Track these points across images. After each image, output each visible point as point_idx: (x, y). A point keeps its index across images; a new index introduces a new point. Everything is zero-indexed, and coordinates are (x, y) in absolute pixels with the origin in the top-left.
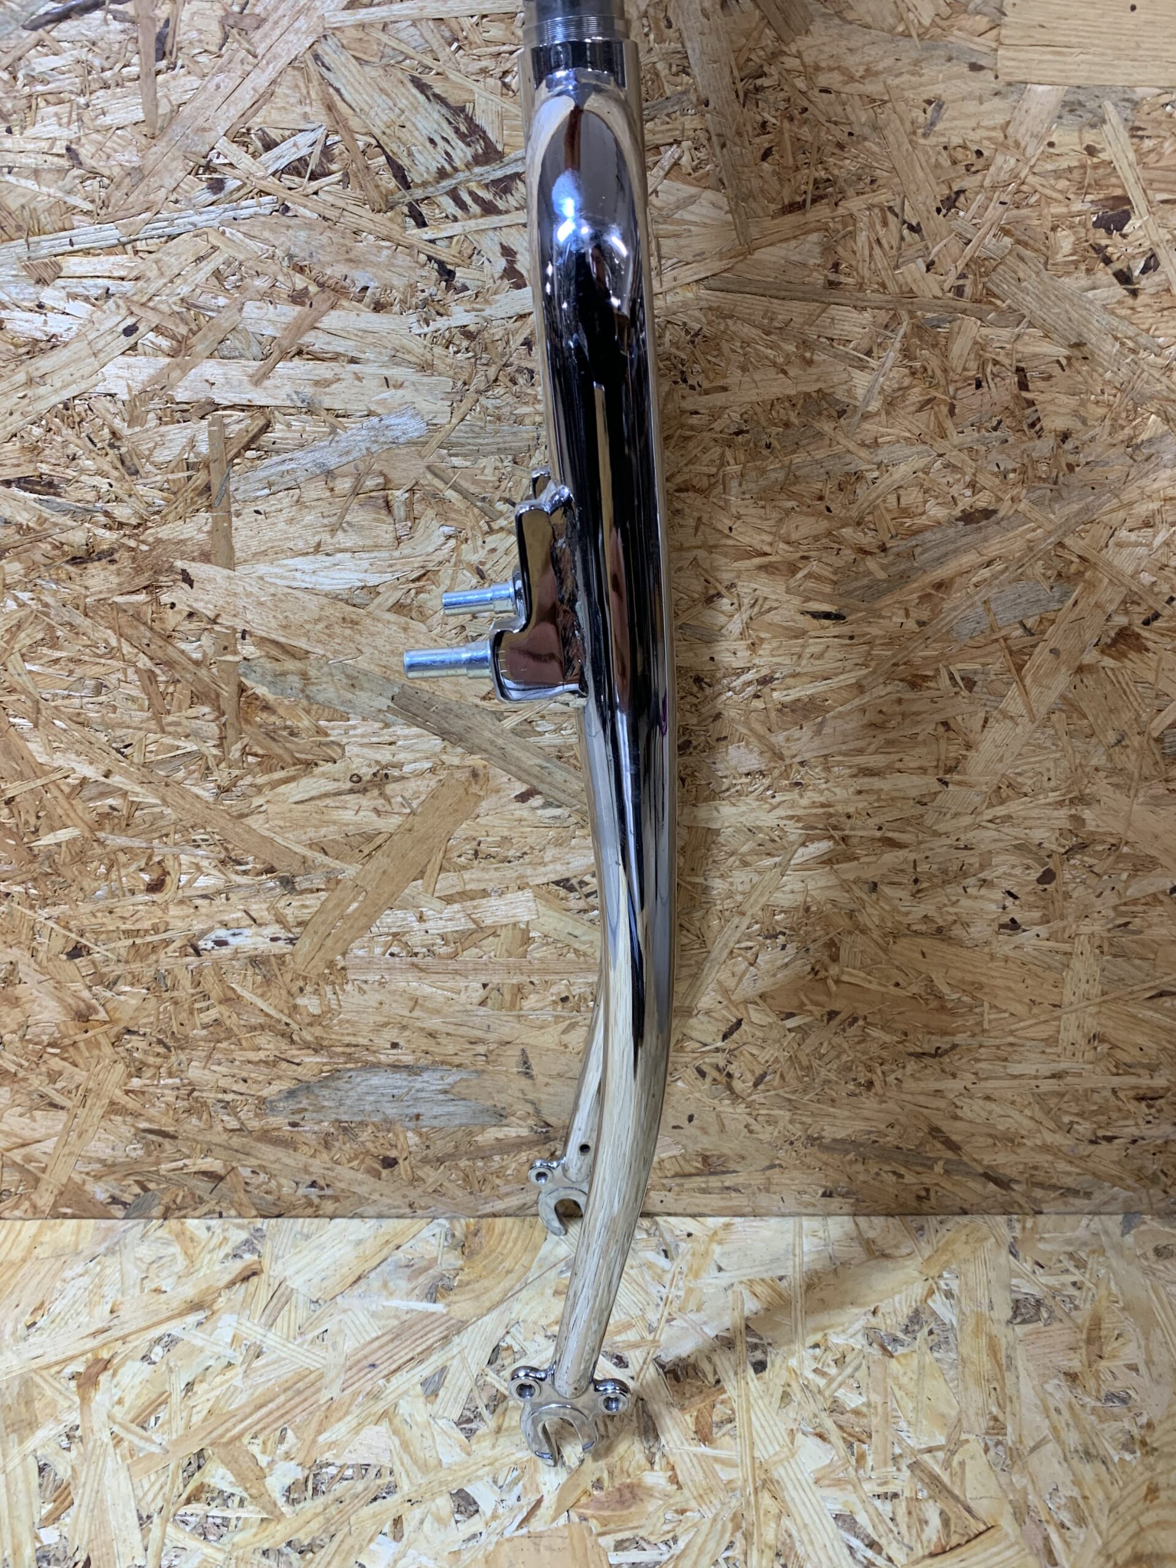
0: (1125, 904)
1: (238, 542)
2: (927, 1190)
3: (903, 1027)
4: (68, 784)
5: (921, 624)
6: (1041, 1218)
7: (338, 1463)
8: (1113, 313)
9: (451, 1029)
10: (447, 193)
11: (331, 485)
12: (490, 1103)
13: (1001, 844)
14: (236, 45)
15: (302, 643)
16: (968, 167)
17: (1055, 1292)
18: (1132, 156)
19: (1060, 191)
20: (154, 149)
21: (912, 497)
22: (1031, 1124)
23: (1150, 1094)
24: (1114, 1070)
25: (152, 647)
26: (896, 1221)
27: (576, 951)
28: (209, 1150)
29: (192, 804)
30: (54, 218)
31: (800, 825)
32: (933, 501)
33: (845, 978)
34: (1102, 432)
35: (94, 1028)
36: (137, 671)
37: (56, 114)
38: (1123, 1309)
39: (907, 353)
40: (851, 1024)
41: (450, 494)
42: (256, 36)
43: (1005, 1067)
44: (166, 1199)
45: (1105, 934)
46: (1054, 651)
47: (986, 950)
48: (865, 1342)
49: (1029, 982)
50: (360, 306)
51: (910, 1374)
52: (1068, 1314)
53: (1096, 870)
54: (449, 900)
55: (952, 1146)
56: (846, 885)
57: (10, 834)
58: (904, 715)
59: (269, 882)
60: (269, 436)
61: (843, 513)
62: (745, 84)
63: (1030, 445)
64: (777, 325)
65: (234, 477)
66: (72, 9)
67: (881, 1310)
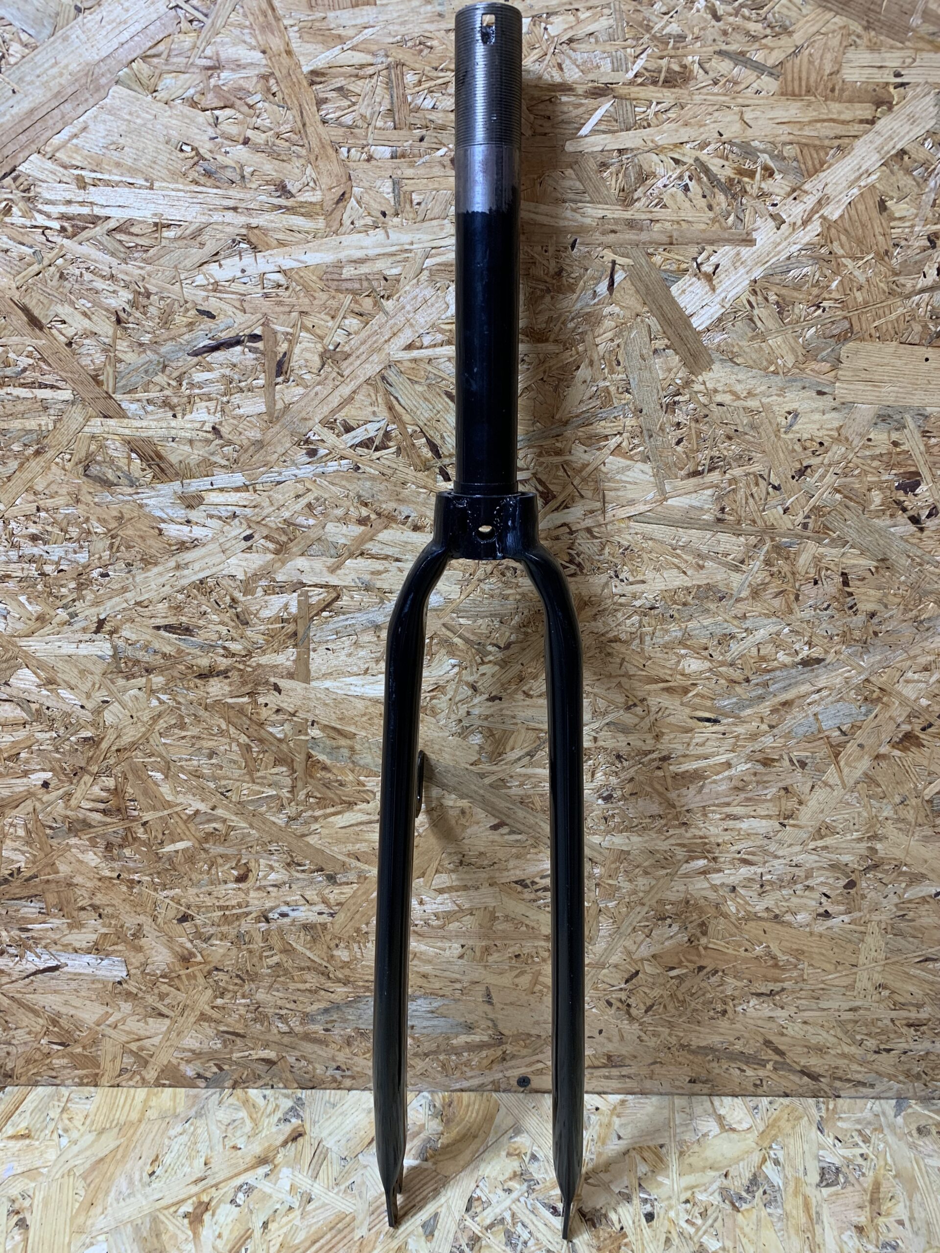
0: (903, 903)
1: (313, 667)
2: (761, 1080)
3: (749, 977)
4: (186, 814)
5: (771, 727)
6: (840, 1101)
8: (907, 541)
9: (438, 973)
11: (378, 634)
12: (463, 1020)
13: (820, 864)
14: (330, 369)
15: (352, 729)
16: (813, 453)
17: (849, 1162)
18: (922, 448)
19: (875, 468)
20: (271, 430)
21: (765, 651)
22: (835, 1040)
23: (917, 1022)
24: (893, 1007)
25: (250, 730)
26: (738, 1101)
27: (527, 926)
28: (268, 1045)
29: (270, 828)
30: (201, 468)
31: (685, 849)
32: (782, 653)
33: (711, 946)
34: (896, 612)
35: (192, 966)
36: (239, 745)
37: (207, 407)
38: (895, 1177)
39: (768, 563)
40: (713, 975)
41: (457, 640)
42: (345, 364)
43: (817, 1003)
44: (235, 1076)
45: (889, 921)
46: (861, 746)
47: (808, 929)
48: (720, 1199)
49: (835, 950)
50: (404, 527)
51: (751, 1225)
52: (858, 1180)
53: (884, 881)
54: (441, 891)
55: (781, 1053)
56: (714, 888)
57: (144, 844)
58: (758, 783)
59: (319, 877)
60: (339, 603)
61: (721, 658)
62: (667, 400)
63: (849, 619)
64: (681, 544)
65: (313, 628)
66: (222, 344)
67: (731, 1174)
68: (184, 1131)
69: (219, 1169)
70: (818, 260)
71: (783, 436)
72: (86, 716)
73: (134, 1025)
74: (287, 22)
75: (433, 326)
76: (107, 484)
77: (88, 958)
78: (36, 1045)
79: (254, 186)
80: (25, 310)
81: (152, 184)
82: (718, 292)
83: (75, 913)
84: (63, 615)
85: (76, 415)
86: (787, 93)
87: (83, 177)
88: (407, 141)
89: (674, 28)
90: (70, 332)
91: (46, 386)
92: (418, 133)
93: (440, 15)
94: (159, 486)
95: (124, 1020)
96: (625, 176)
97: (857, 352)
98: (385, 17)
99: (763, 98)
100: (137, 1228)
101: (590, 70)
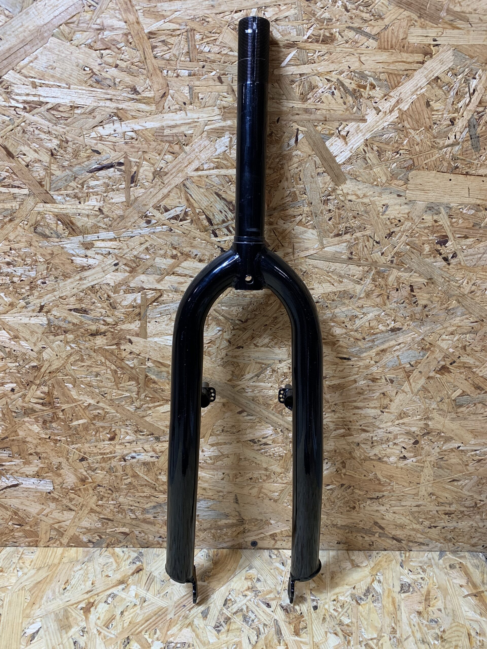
0: (442, 452)
1: (148, 331)
2: (373, 542)
3: (366, 489)
4: (84, 405)
5: (376, 362)
6: (412, 552)
7: (175, 642)
8: (442, 270)
9: (211, 487)
10: (225, 227)
12: (223, 512)
13: (401, 432)
14: (157, 180)
16: (396, 225)
17: (415, 581)
18: (449, 224)
19: (426, 233)
20: (128, 210)
21: (374, 323)
22: (409, 522)
23: (449, 512)
24: (437, 505)
25: (117, 362)
26: (361, 553)
28: (124, 525)
29: (127, 413)
30: (93, 229)
32: (381, 325)
33: (347, 473)
34: (437, 305)
35: (87, 484)
36: (111, 370)
37: (96, 198)
38: (438, 588)
39: (374, 280)
40: (349, 488)
41: (221, 318)
42: (165, 178)
43: (400, 503)
44: (108, 541)
45: (435, 461)
46: (420, 372)
47: (395, 465)
48: (350, 599)
49: (409, 476)
50: (194, 260)
51: (366, 612)
52: (419, 590)
53: (432, 440)
54: (212, 445)
55: (382, 528)
56: (349, 444)
57: (63, 421)
59: (151, 438)
60: (162, 298)
61: (351, 327)
62: (324, 198)
63: (414, 309)
64: (331, 270)
65: (149, 311)
66: (104, 167)
67: (356, 587)
68: (82, 568)
69: (100, 587)
70: (397, 130)
71: (381, 217)
72: (34, 354)
73: (57, 515)
74: (137, 8)
75: (209, 159)
76: (45, 237)
77: (33, 480)
78: (6, 525)
79: (120, 88)
80: (5, 148)
81: (70, 87)
82: (349, 145)
83: (27, 457)
84: (22, 303)
85: (30, 202)
86: (382, 48)
87: (35, 82)
88: (196, 67)
89: (326, 15)
90: (28, 159)
91: (15, 187)
92: (201, 64)
93: (212, 6)
94: (72, 238)
95: (51, 512)
96: (303, 87)
97: (417, 175)
98: (186, 6)
99: (370, 50)
100: (57, 615)
101: (285, 35)
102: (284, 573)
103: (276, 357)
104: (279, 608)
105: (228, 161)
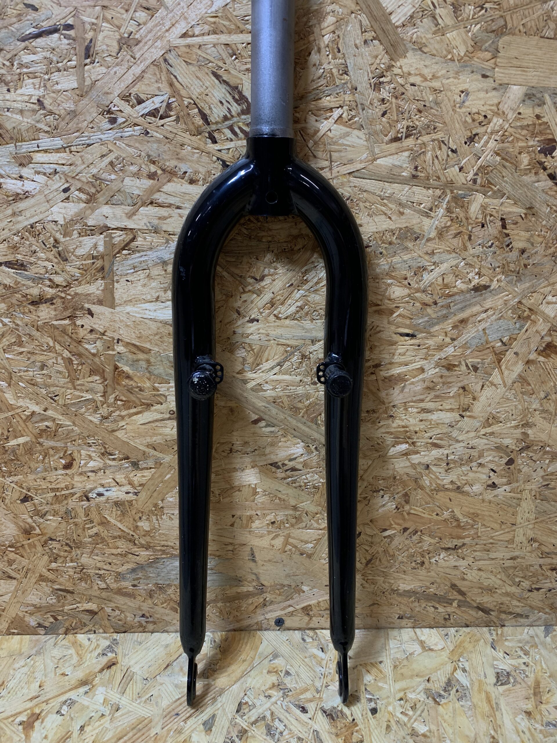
0: (547, 475)
1: (117, 295)
2: (449, 615)
3: (439, 535)
4: (25, 415)
5: (453, 340)
6: (505, 629)
8: (547, 193)
9: (215, 538)
10: (228, 128)
11: (165, 268)
12: (234, 574)
13: (489, 446)
14: (125, 53)
15: (148, 346)
16: (480, 123)
17: (516, 668)
19: (524, 136)
20: (82, 102)
21: (449, 279)
22: (500, 582)
24: (541, 556)
25: (71, 346)
26: (434, 630)
27: (280, 499)
28: (90, 599)
29: (88, 425)
30: (30, 134)
31: (392, 436)
32: (460, 281)
33: (412, 511)
34: (540, 249)
35: (33, 537)
36: (63, 358)
37: (33, 83)
38: (550, 677)
39: (449, 210)
40: (414, 534)
41: (225, 274)
42: (136, 49)
43: (488, 554)
44: (67, 624)
45: (538, 490)
46: (516, 353)
47: (481, 497)
48: (425, 697)
49: (500, 513)
50: (183, 181)
51: (449, 714)
52: (523, 680)
53: (533, 458)
54: (217, 473)
55: (462, 593)
56: (414, 466)
58: (444, 383)
59: (126, 464)
60: (135, 243)
61: (416, 286)
62: (375, 80)
63: (507, 255)
64: (387, 195)
65: (116, 263)
66: (43, 32)
67: (431, 680)
68: (26, 664)
69: (50, 690)
71: (458, 110)
75: (202, 19)
97: (509, 44)
102: (325, 662)
103: (307, 334)
104: (320, 713)
105: (230, 21)
